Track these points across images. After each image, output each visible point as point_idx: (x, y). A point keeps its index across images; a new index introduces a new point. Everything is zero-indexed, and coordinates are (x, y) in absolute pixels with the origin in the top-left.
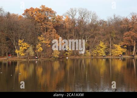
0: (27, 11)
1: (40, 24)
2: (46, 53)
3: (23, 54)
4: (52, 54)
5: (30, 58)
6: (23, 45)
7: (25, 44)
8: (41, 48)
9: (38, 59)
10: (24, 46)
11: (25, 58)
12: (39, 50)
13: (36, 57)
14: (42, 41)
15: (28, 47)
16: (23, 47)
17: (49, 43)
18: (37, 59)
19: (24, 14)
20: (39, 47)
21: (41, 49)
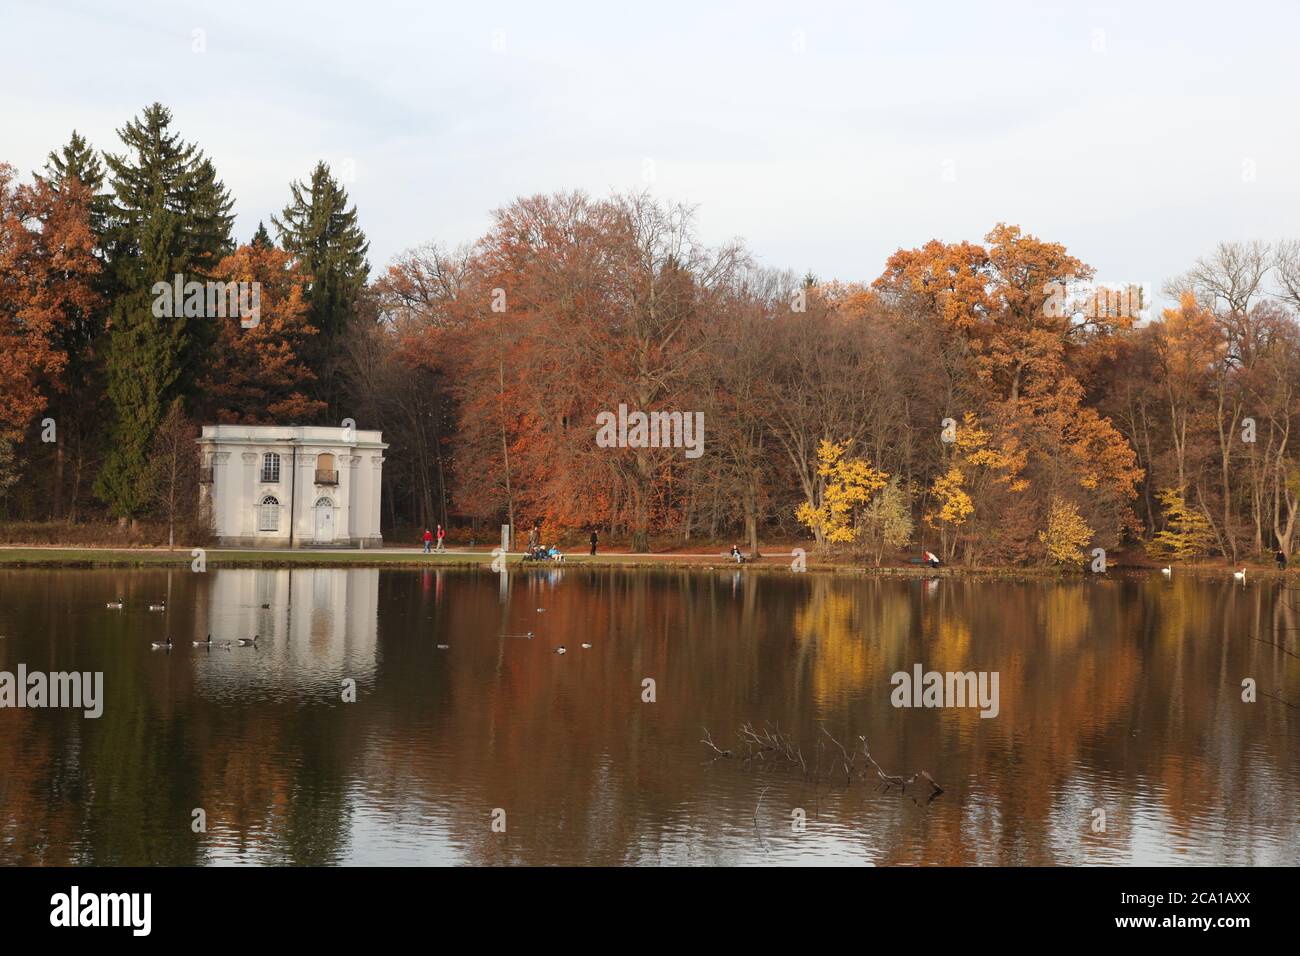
0: (901, 263)
1: (977, 344)
2: (996, 534)
3: (844, 534)
4: (1033, 539)
5: (885, 562)
6: (848, 478)
7: (860, 467)
8: (963, 497)
9: (945, 571)
10: (854, 484)
11: (857, 559)
12: (946, 513)
13: (932, 557)
14: (976, 451)
15: (875, 485)
16: (843, 489)
17: (1021, 464)
18: (934, 565)
19: (881, 284)
20: (947, 489)
21: (963, 503)
